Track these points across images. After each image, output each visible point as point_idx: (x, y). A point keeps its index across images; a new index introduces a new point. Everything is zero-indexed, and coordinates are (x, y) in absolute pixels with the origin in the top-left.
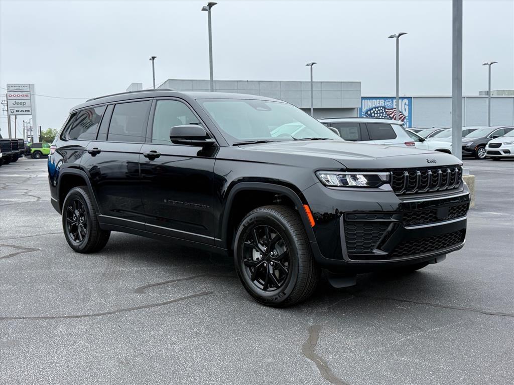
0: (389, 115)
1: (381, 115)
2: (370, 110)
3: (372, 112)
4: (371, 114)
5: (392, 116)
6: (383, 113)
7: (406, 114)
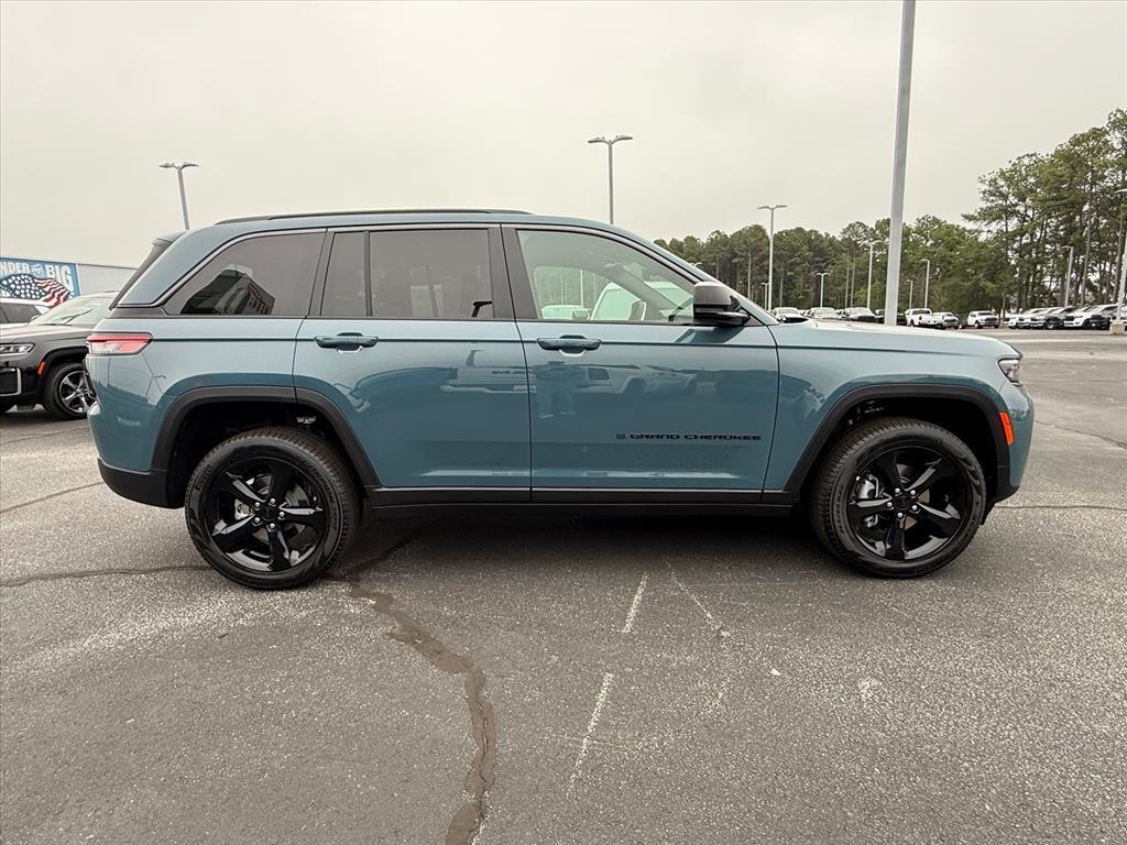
0: (40, 288)
1: (28, 287)
2: (6, 279)
3: (10, 281)
4: (9, 285)
5: (47, 289)
6: (30, 285)
7: (70, 288)
